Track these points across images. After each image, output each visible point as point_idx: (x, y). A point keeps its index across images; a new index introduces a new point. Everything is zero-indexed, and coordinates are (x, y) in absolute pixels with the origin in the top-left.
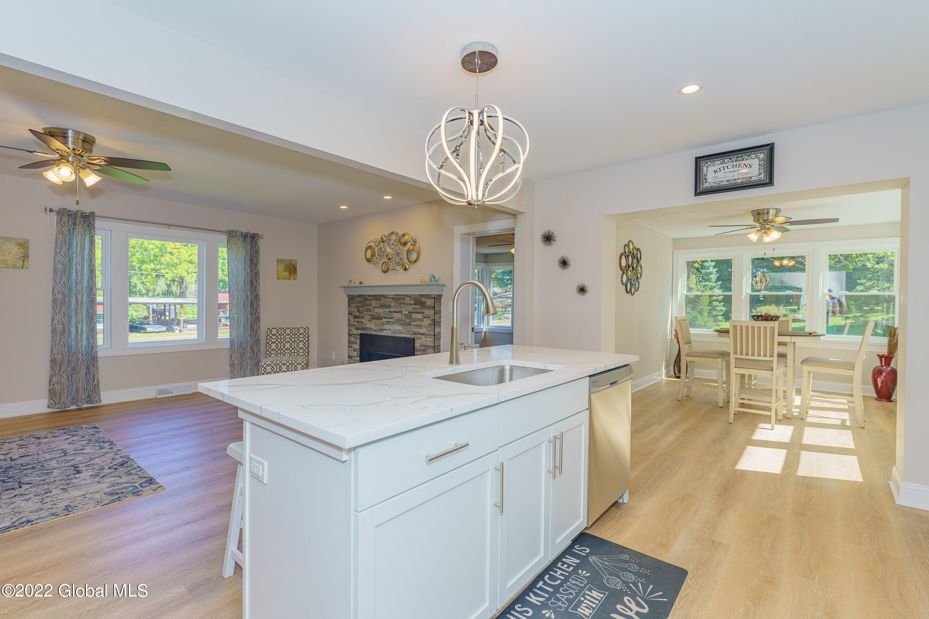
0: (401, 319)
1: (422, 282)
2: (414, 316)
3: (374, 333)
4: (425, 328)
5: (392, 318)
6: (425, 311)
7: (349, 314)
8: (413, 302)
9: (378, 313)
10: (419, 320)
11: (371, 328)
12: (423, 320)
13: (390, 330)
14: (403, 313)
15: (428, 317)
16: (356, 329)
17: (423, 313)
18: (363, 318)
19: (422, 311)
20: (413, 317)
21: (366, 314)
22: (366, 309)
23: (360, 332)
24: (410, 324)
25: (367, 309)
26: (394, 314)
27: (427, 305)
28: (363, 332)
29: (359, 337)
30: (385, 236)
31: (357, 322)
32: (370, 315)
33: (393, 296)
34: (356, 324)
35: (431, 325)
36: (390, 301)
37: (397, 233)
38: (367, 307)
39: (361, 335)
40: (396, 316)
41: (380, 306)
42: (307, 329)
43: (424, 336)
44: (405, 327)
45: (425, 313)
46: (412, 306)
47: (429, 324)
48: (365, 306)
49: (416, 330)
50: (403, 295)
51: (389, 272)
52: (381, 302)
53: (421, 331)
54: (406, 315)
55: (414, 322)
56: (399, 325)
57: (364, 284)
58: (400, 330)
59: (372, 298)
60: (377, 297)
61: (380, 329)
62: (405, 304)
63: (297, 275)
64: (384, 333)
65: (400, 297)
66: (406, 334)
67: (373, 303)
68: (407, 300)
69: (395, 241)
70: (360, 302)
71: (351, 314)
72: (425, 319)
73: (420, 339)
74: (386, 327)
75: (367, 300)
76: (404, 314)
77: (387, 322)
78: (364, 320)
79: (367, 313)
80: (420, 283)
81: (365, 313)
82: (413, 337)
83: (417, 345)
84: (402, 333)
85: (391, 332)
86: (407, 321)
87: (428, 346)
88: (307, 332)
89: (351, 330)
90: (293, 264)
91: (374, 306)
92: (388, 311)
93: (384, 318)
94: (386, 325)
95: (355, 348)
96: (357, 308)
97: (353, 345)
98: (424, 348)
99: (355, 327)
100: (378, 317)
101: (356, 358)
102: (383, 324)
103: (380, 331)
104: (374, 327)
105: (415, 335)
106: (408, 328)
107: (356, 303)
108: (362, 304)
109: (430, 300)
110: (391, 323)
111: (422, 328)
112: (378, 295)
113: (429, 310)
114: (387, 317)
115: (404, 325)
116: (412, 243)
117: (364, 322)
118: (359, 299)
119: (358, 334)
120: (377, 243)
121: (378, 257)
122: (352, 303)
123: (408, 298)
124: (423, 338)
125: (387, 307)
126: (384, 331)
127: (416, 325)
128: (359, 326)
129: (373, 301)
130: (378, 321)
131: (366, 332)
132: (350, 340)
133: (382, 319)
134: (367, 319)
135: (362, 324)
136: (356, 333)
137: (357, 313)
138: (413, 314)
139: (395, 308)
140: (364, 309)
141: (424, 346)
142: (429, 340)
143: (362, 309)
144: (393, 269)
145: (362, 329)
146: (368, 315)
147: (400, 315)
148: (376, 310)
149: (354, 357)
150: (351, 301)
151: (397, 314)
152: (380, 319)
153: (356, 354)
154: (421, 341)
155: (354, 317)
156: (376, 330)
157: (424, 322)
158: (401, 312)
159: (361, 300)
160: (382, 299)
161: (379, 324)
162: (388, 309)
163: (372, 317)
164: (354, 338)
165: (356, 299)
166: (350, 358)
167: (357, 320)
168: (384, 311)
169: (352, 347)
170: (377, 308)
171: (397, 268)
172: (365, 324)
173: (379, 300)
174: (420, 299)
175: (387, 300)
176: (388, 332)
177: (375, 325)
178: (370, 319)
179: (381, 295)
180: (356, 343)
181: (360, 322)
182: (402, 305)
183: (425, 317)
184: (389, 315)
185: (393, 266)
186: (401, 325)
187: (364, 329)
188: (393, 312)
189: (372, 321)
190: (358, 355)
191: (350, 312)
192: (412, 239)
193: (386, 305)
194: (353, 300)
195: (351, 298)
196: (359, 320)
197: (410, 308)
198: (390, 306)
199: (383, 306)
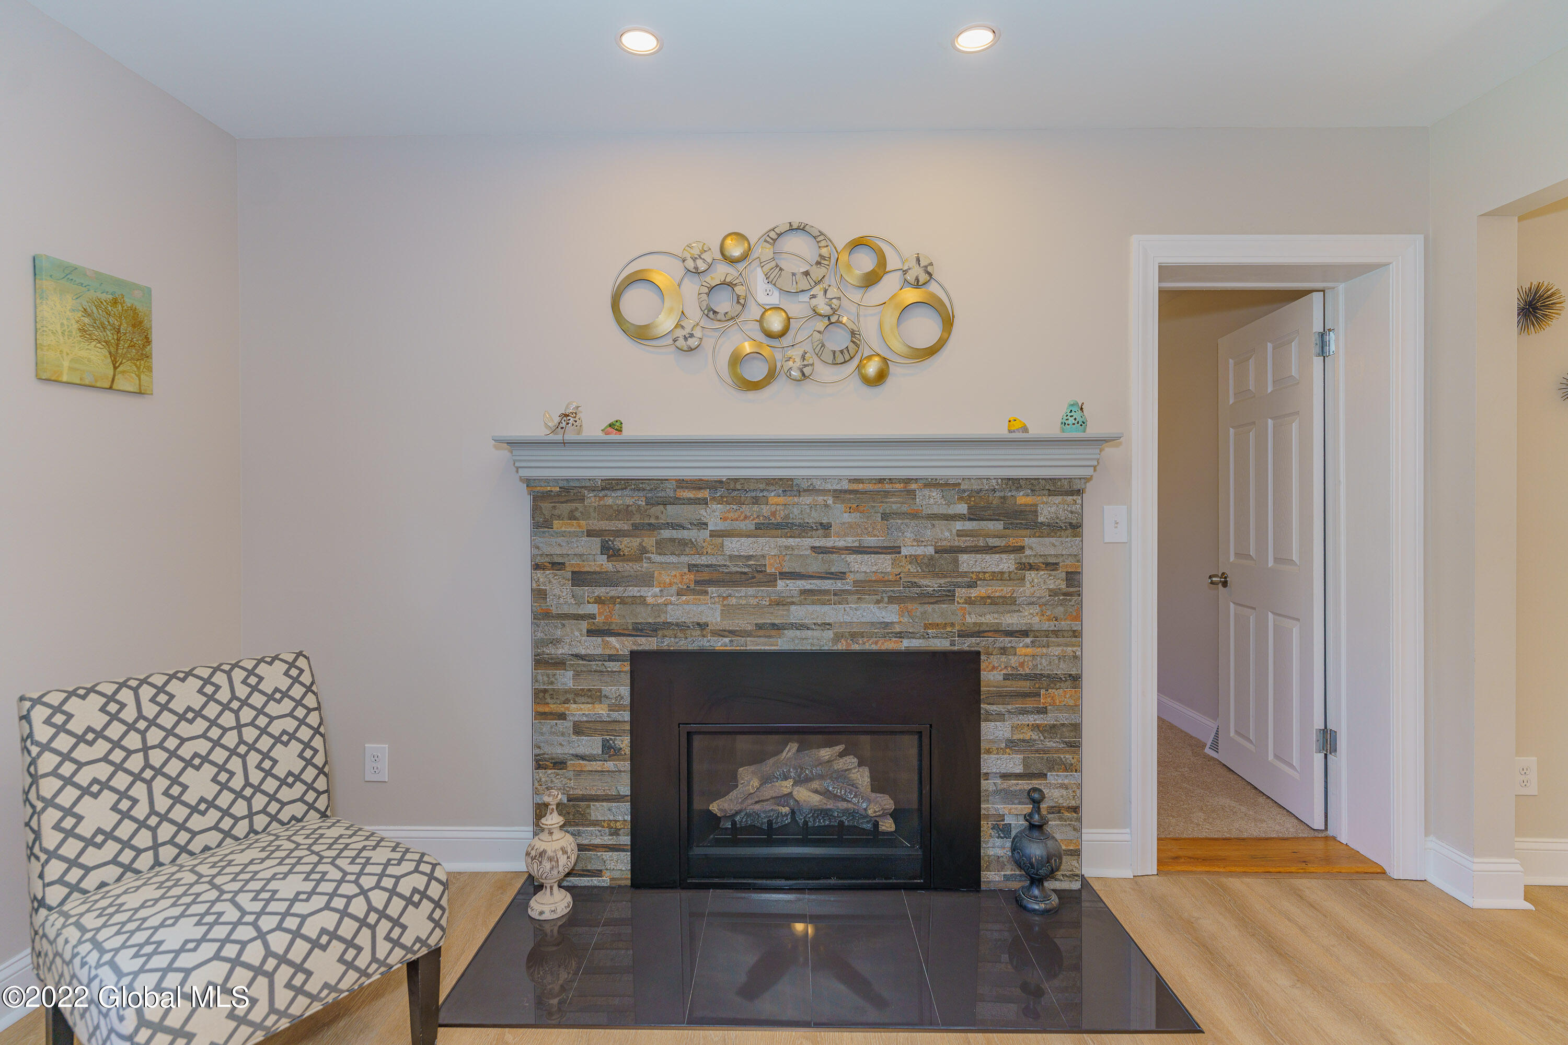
0: (891, 578)
1: (1010, 431)
2: (967, 562)
3: (721, 644)
4: (1035, 609)
5: (840, 576)
6: (1027, 541)
7: (537, 567)
8: (962, 508)
9: (749, 557)
10: (998, 576)
11: (702, 626)
12: (1023, 579)
13: (827, 626)
14: (904, 551)
15: (1047, 564)
16: (591, 633)
17: (1021, 549)
18: (646, 580)
19: (1012, 542)
20: (963, 568)
21: (663, 566)
22: (658, 543)
23: (621, 645)
24: (948, 596)
25: (672, 540)
26: (851, 558)
27: (1041, 519)
28: (648, 644)
30: (741, 236)
31: (599, 601)
32: (692, 567)
33: (845, 486)
34: (593, 609)
35: (1065, 594)
36: (826, 506)
37: (822, 234)
38: (666, 534)
39: (636, 657)
40: (862, 566)
41: (758, 527)
42: (302, 662)
43: (1028, 640)
44: (917, 609)
45: (1028, 552)
46: (959, 525)
47: (1053, 593)
48: (652, 527)
49: (983, 620)
50: (908, 481)
51: (779, 388)
52: (766, 510)
53: (1011, 620)
54: (929, 565)
55: (972, 585)
56: (878, 602)
57: (629, 433)
58: (887, 625)
59: (705, 494)
60: (732, 491)
61: (760, 627)
62: (915, 516)
63: (150, 369)
64: (784, 643)
65: (888, 487)
66: (925, 636)
67: (715, 516)
68: (932, 501)
69: (818, 263)
70: (625, 512)
71: (557, 566)
72: (1030, 575)
73: (1004, 651)
74: (798, 613)
76: (914, 559)
77: (804, 592)
78: (650, 594)
79: (673, 559)
80: (1001, 431)
81: (657, 558)
82: (966, 645)
83: (991, 677)
84: (900, 635)
85: (830, 634)
87: (1048, 676)
88: (306, 678)
89: (555, 642)
90: (134, 310)
91: (721, 526)
92: (813, 548)
93: (785, 575)
94: (801, 604)
95: (585, 719)
96: (597, 541)
97: (574, 706)
98: (1025, 686)
99: (584, 625)
100: (745, 573)
101: (597, 766)
102: (781, 603)
103: (761, 633)
104: (719, 620)
105: (973, 640)
106: (936, 613)
107: (589, 518)
108: (637, 519)
109: (1058, 499)
110: (835, 595)
111: (1014, 608)
112: (747, 480)
113: (1053, 540)
114: (802, 571)
115: (912, 599)
116: (917, 279)
117: (650, 600)
118: (613, 499)
119: (610, 656)
120: (694, 259)
121: (704, 322)
122: (559, 517)
123: (935, 494)
124: (1023, 646)
125: (803, 529)
126: (790, 633)
127: (983, 600)
128: (619, 617)
129: (714, 506)
130: (743, 591)
131: (668, 643)
132: (552, 683)
133: (771, 580)
134: (671, 585)
135: (640, 609)
136: (599, 651)
137: (602, 563)
138: (963, 557)
139: (858, 535)
140: (650, 542)
141: (1027, 677)
142: (1057, 651)
143: (635, 542)
144: (803, 374)
145: (639, 630)
146: (675, 566)
147: (884, 563)
148: (734, 546)
149: (583, 758)
150: (554, 507)
151: (866, 556)
152: (759, 584)
153: (591, 745)
154: (1014, 661)
155: (579, 578)
156: (732, 633)
157: (1028, 584)
158: (895, 550)
159: (629, 501)
160: (773, 499)
161: (753, 601)
162: (811, 537)
163: (705, 576)
164: (577, 674)
165: (591, 499)
166: (545, 768)
167: (600, 591)
168: (787, 548)
169: (562, 716)
170: (740, 535)
171: (824, 372)
172: (658, 608)
173: (756, 501)
174: (1004, 498)
175: (807, 500)
176: (817, 634)
177: (728, 611)
178: (692, 586)
179: (771, 482)
180: (594, 696)
181: (623, 601)
182: (900, 521)
183: (1031, 567)
184: (816, 565)
185: (806, 363)
186: (891, 600)
187: (653, 629)
188: (840, 549)
189: (706, 593)
190: (609, 750)
191: (547, 560)
192: (918, 260)
193: (797, 521)
194: (566, 502)
195: (558, 495)
196: (614, 592)
197: (946, 534)
198: (826, 527)
199: (778, 526)
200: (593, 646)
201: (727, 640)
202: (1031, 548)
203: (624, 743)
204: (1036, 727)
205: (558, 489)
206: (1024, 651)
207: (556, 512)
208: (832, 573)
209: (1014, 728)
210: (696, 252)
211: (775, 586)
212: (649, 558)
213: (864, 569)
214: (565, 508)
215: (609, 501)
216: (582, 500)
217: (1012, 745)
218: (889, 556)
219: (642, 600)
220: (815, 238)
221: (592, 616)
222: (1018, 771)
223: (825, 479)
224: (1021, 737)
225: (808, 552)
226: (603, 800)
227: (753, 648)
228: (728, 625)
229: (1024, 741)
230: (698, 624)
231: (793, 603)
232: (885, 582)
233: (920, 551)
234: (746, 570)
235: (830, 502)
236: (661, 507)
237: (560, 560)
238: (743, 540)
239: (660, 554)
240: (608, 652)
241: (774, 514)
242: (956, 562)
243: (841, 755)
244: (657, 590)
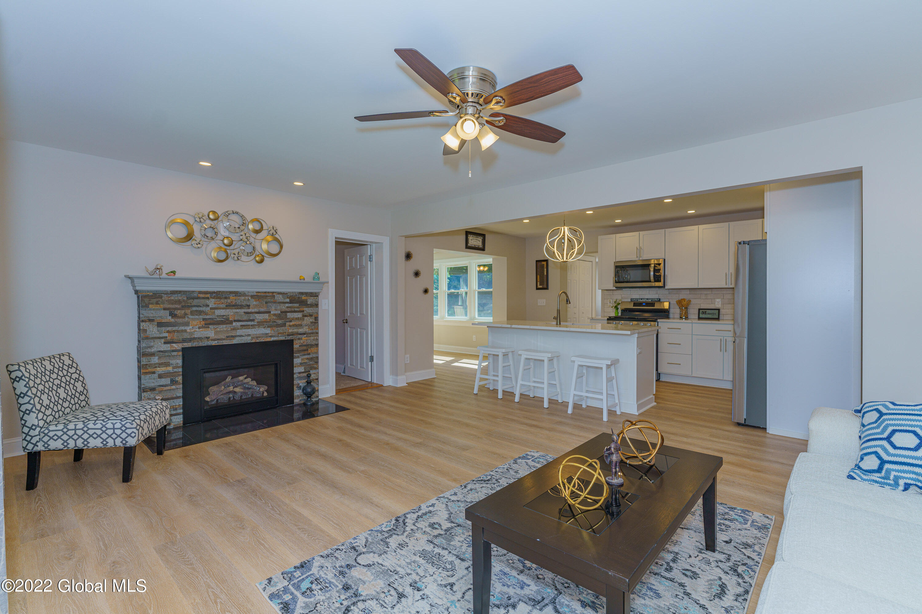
0: (268, 320)
1: (300, 280)
2: (289, 315)
3: (214, 343)
4: (307, 327)
5: (253, 320)
6: (305, 309)
7: (140, 321)
8: (288, 300)
9: (224, 316)
10: (298, 319)
11: (208, 338)
12: (304, 319)
13: (249, 335)
14: (272, 313)
15: (310, 315)
16: (165, 343)
17: (303, 311)
18: (187, 324)
19: (301, 309)
20: (288, 317)
21: (193, 319)
22: (191, 312)
23: (178, 346)
24: (284, 325)
25: (197, 311)
26: (256, 315)
27: (308, 303)
28: (188, 345)
29: (181, 353)
30: (214, 212)
31: (168, 332)
32: (204, 319)
33: (255, 294)
34: (166, 335)
35: (314, 323)
36: (249, 300)
37: (243, 216)
38: (194, 309)
39: (184, 350)
40: (259, 317)
41: (227, 306)
43: (305, 336)
44: (276, 329)
45: (305, 312)
46: (287, 305)
47: (312, 323)
48: (189, 307)
49: (294, 331)
50: (273, 293)
51: (229, 262)
52: (229, 301)
53: (301, 330)
54: (279, 316)
55: (291, 321)
56: (264, 328)
58: (267, 334)
59: (209, 295)
60: (218, 295)
61: (227, 337)
62: (275, 302)
64: (235, 341)
65: (267, 294)
66: (278, 336)
67: (212, 303)
68: (280, 298)
69: (243, 225)
70: (179, 302)
71: (151, 321)
72: (306, 318)
73: (299, 339)
74: (239, 332)
75: (194, 298)
76: (275, 315)
77: (241, 326)
78: (188, 329)
79: (197, 317)
80: (298, 279)
81: (190, 316)
82: (289, 338)
83: (296, 346)
84: (271, 336)
85: (250, 338)
86: (280, 322)
87: (310, 345)
89: (151, 347)
91: (214, 306)
92: (245, 312)
93: (235, 321)
94: (241, 329)
95: (163, 372)
96: (167, 312)
97: (159, 369)
98: (305, 348)
99: (163, 341)
100: (222, 321)
101: (169, 388)
102: (234, 329)
103: (228, 339)
104: (213, 336)
105: (291, 336)
106: (281, 330)
107: (164, 304)
108: (183, 304)
109: (312, 298)
110: (251, 326)
111: (302, 327)
112: (223, 292)
113: (311, 309)
114: (241, 319)
115: (274, 326)
116: (273, 233)
117: (188, 331)
118: (174, 297)
119: (173, 350)
120: (200, 218)
121: (203, 239)
122: (152, 304)
123: (281, 296)
124: (304, 337)
125: (241, 307)
126: (237, 338)
127: (293, 325)
128: (176, 336)
129: (212, 300)
130: (222, 326)
131: (195, 344)
132: (149, 361)
133: (231, 322)
134: (196, 325)
135: (184, 334)
136: (169, 349)
137: (170, 319)
138: (288, 314)
139: (258, 308)
140: (188, 311)
141: (305, 345)
142: (313, 338)
143: (183, 312)
144: (238, 258)
145: (184, 341)
146: (198, 319)
147: (266, 316)
148: (218, 312)
149: (162, 386)
150: (150, 300)
151: (261, 314)
152: (227, 324)
153: (167, 381)
154: (302, 341)
155: (160, 325)
156: (218, 339)
157: (305, 321)
158: (269, 312)
159: (180, 298)
160: (231, 297)
161: (225, 329)
162: (244, 309)
163: (208, 322)
164: (159, 358)
165: (165, 297)
166: (147, 391)
167: (170, 329)
168: (236, 312)
169: (154, 373)
170: (221, 309)
171: (244, 258)
172: (191, 333)
173: (226, 298)
174: (299, 298)
175: (243, 298)
176: (246, 338)
177: (216, 332)
178: (204, 325)
179: (231, 292)
180: (167, 365)
181: (178, 331)
182: (270, 304)
183: (306, 316)
184: (245, 318)
185: (239, 255)
186: (268, 327)
187: (190, 340)
188: (253, 312)
189: (209, 327)
190: (173, 382)
191: (147, 319)
192: (273, 228)
193: (240, 304)
194: (155, 298)
195: (152, 296)
196: (174, 329)
197: (284, 307)
198: (248, 306)
199: (234, 306)
200: (167, 347)
201: (216, 342)
202: (306, 311)
203: (180, 379)
204: (307, 359)
205: (152, 294)
206: (304, 339)
207: (151, 302)
208: (250, 320)
209: (302, 359)
210: (200, 216)
211: (232, 324)
212: (188, 317)
213: (260, 318)
214: (154, 301)
215: (172, 298)
216: (161, 297)
217: (301, 364)
218: (267, 314)
219: (185, 331)
220: (241, 217)
221: (166, 337)
222: (303, 371)
223: (249, 292)
224: (304, 362)
225: (243, 313)
226: (170, 399)
227: (225, 344)
228: (216, 337)
229: (304, 363)
230: (206, 337)
231: (238, 329)
232: (266, 322)
233: (276, 312)
234: (223, 320)
235: (250, 298)
236: (192, 300)
237: (152, 319)
238: (221, 310)
239: (192, 315)
240: (172, 349)
241: (232, 302)
242: (286, 315)
243: (245, 378)
244: (191, 327)
